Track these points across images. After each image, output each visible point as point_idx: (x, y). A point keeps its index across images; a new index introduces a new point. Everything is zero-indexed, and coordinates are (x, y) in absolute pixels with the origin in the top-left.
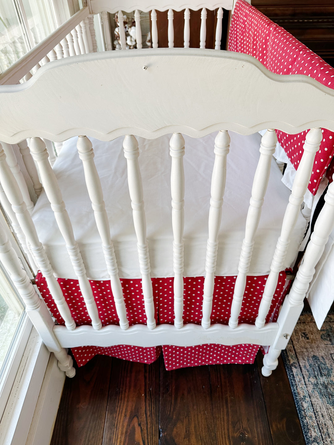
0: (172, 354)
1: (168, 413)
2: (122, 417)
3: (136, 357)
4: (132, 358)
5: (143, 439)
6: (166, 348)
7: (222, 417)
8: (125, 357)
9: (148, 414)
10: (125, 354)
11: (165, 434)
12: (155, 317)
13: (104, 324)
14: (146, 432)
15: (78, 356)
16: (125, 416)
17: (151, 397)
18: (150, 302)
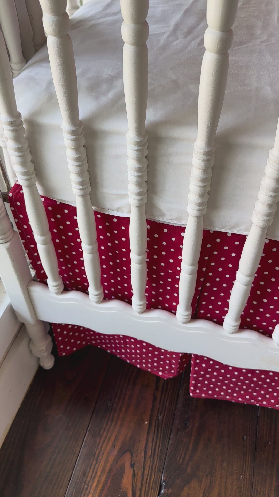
0: (206, 372)
1: (180, 460)
2: (109, 447)
3: (147, 363)
4: (141, 363)
5: (134, 489)
6: (198, 361)
7: (267, 493)
8: (131, 359)
9: (149, 453)
10: (131, 353)
11: (170, 491)
12: (193, 305)
13: (107, 297)
14: (141, 480)
15: (60, 339)
16: (114, 446)
17: (158, 430)
18: (192, 274)
